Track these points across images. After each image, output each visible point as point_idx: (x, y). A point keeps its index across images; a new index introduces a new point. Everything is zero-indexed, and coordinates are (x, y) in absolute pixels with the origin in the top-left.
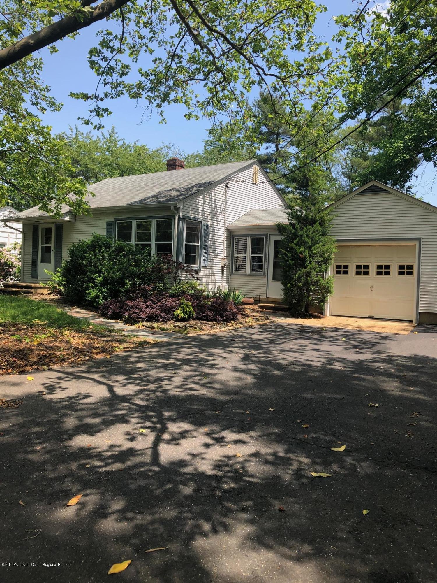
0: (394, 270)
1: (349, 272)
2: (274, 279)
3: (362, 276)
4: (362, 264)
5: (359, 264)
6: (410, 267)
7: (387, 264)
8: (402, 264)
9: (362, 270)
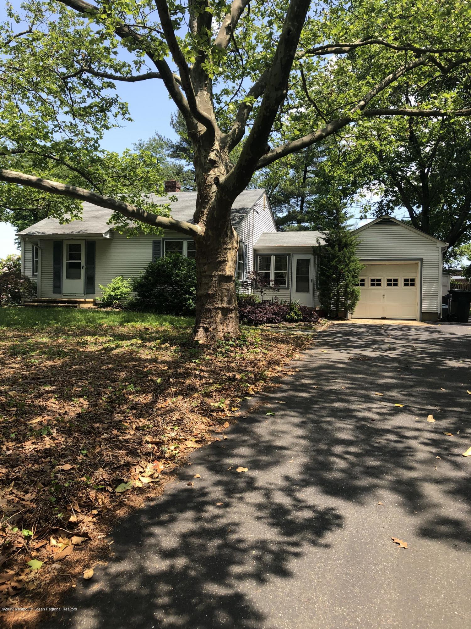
0: (401, 282)
1: (366, 284)
2: (297, 291)
3: (376, 287)
4: (376, 278)
5: (373, 278)
6: (413, 280)
7: (395, 278)
8: (406, 277)
9: (376, 282)
